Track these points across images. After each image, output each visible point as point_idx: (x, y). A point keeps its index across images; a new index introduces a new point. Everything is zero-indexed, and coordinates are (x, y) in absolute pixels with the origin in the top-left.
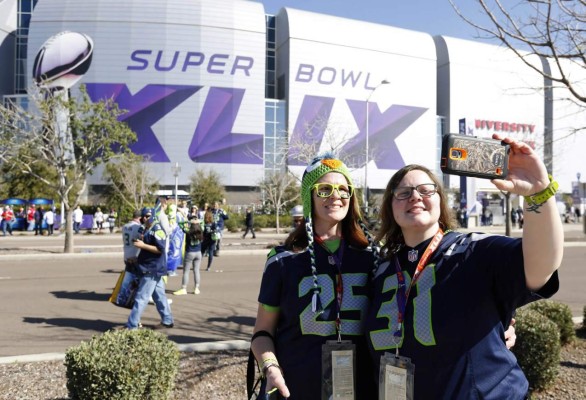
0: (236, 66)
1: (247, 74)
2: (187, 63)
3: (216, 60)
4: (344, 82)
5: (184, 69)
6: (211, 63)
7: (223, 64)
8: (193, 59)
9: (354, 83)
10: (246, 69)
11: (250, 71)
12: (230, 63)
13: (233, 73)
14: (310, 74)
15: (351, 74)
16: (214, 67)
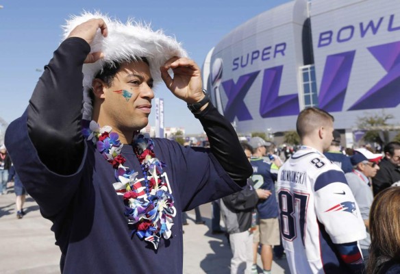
0: (276, 52)
1: (283, 54)
2: (253, 59)
3: (266, 52)
4: (363, 33)
5: (252, 63)
6: (264, 54)
7: (269, 53)
8: (255, 55)
9: (375, 31)
10: (282, 51)
11: (285, 52)
12: (272, 51)
13: (275, 56)
14: (330, 38)
15: (371, 24)
16: (265, 57)
